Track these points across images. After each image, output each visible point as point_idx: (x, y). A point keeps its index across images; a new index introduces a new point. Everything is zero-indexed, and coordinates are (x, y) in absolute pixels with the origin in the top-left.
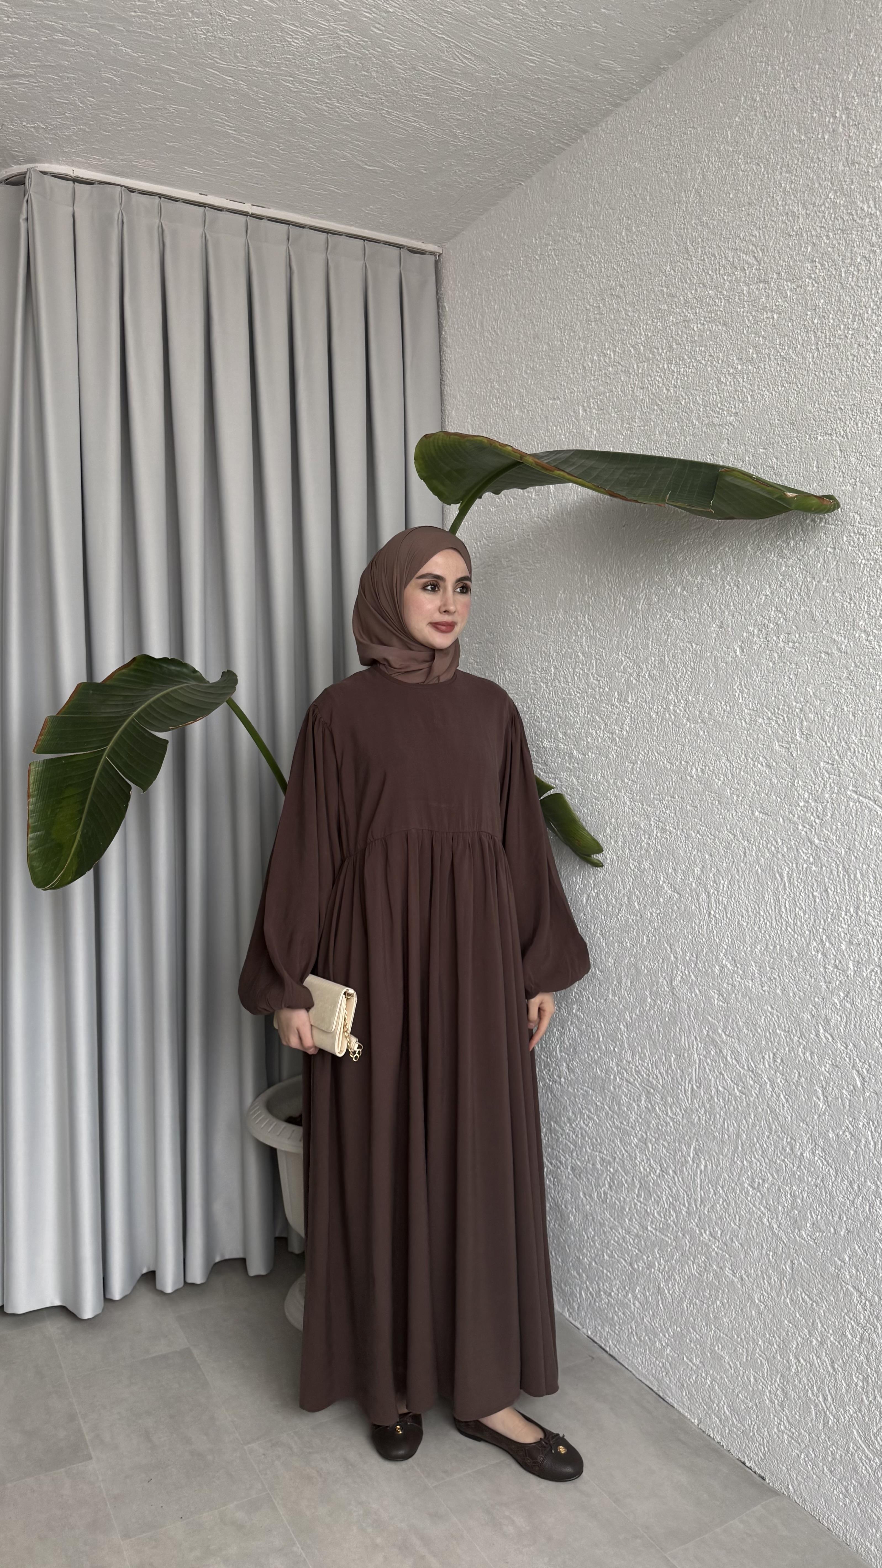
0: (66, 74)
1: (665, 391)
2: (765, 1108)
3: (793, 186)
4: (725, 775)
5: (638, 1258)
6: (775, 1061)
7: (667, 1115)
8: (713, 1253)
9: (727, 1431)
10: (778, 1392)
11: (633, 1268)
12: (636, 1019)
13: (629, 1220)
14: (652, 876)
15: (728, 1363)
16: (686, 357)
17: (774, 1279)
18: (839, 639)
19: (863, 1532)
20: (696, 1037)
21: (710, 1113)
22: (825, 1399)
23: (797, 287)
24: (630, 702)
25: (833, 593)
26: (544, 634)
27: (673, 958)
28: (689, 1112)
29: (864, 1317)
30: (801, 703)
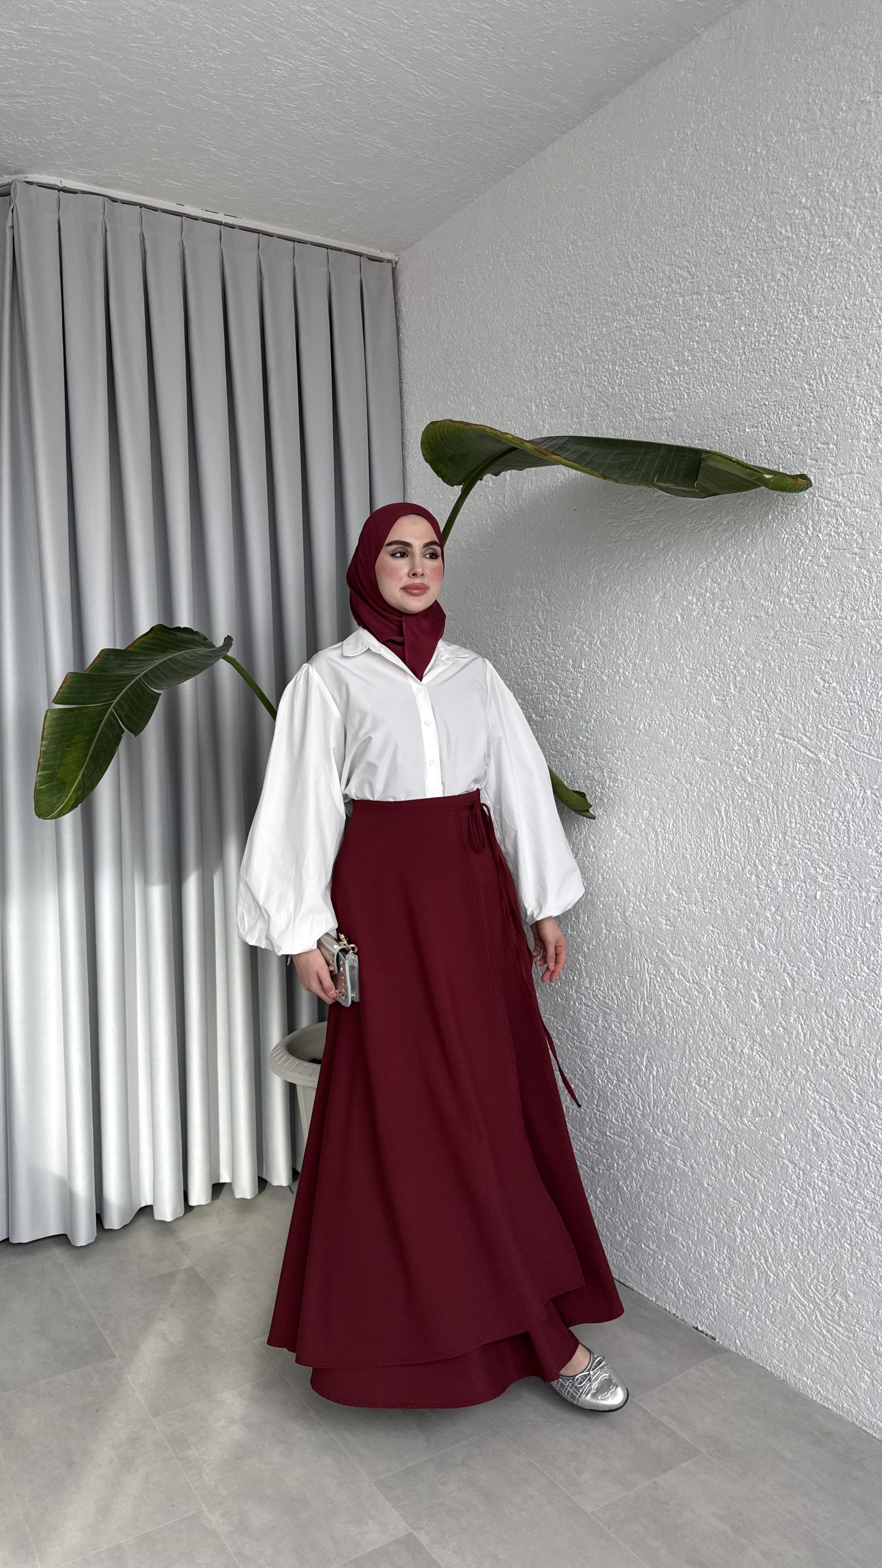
0: (66, 96)
1: (610, 389)
2: (709, 1014)
3: (721, 210)
4: (670, 727)
5: (598, 1162)
6: (716, 972)
7: (622, 1031)
8: (666, 1149)
9: (681, 1303)
10: (726, 1262)
11: (594, 1172)
12: (592, 949)
13: (590, 1129)
14: (606, 821)
15: (682, 1244)
16: (629, 359)
17: (721, 1163)
18: (766, 604)
19: (800, 1369)
20: (646, 960)
21: (661, 1025)
22: (766, 1261)
23: (727, 298)
24: (584, 667)
25: (761, 565)
26: (503, 609)
27: (625, 892)
28: (640, 1027)
29: (799, 1185)
30: (734, 661)
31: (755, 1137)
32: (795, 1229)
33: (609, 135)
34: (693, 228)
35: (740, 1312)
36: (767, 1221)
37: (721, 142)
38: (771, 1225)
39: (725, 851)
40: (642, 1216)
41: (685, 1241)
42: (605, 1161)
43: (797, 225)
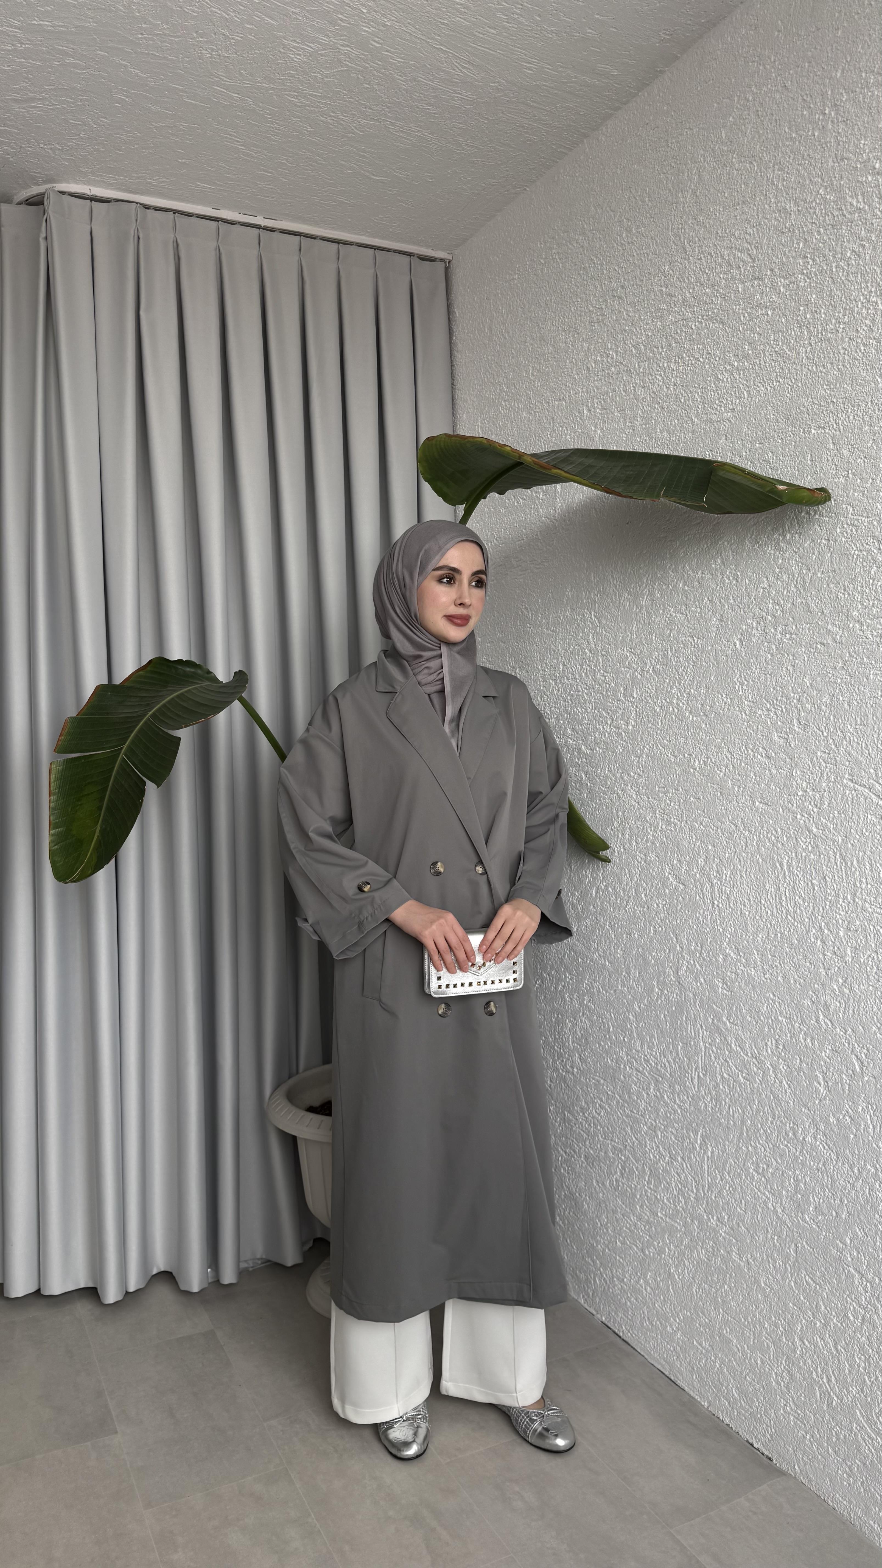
0: (79, 97)
1: (665, 389)
2: (768, 1093)
4: (727, 767)
5: (649, 1245)
6: (777, 1047)
7: (675, 1102)
8: (721, 1239)
10: (785, 1374)
12: (644, 1009)
13: (640, 1207)
14: (658, 868)
15: (736, 1346)
16: (684, 355)
17: (779, 1262)
18: (834, 629)
19: (867, 1511)
20: (701, 1026)
21: (716, 1100)
22: (829, 1380)
23: (791, 283)
24: (635, 696)
25: (828, 584)
26: (553, 631)
27: (678, 948)
28: (695, 1099)
29: (866, 1299)
30: (798, 694)
31: (818, 1237)
32: (862, 1349)
33: (665, 108)
34: (754, 205)
35: (800, 1434)
36: (830, 1335)
37: (785, 105)
38: (834, 1340)
39: (787, 910)
40: (695, 1310)
41: (739, 1344)
42: (656, 1244)
43: (870, 194)
